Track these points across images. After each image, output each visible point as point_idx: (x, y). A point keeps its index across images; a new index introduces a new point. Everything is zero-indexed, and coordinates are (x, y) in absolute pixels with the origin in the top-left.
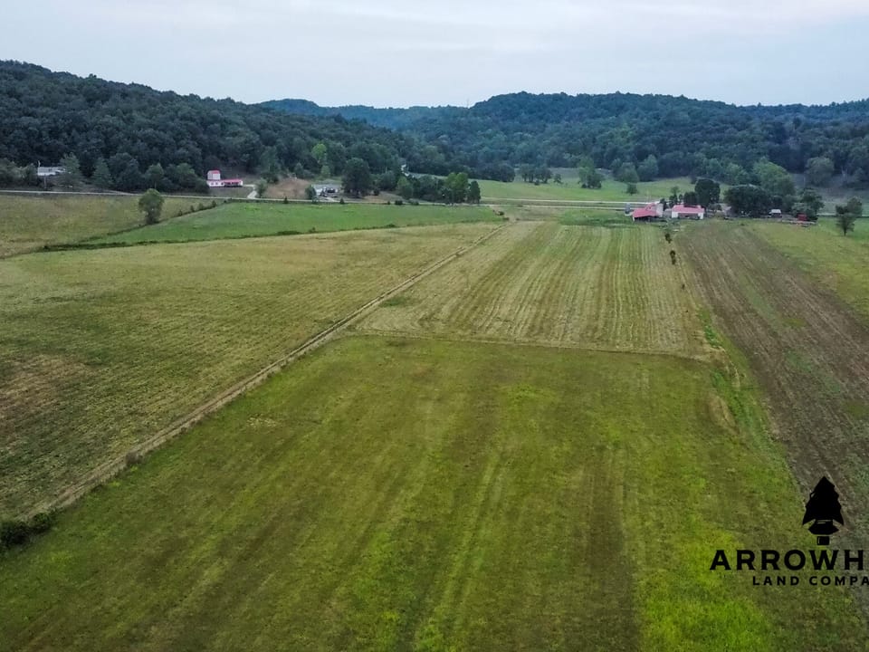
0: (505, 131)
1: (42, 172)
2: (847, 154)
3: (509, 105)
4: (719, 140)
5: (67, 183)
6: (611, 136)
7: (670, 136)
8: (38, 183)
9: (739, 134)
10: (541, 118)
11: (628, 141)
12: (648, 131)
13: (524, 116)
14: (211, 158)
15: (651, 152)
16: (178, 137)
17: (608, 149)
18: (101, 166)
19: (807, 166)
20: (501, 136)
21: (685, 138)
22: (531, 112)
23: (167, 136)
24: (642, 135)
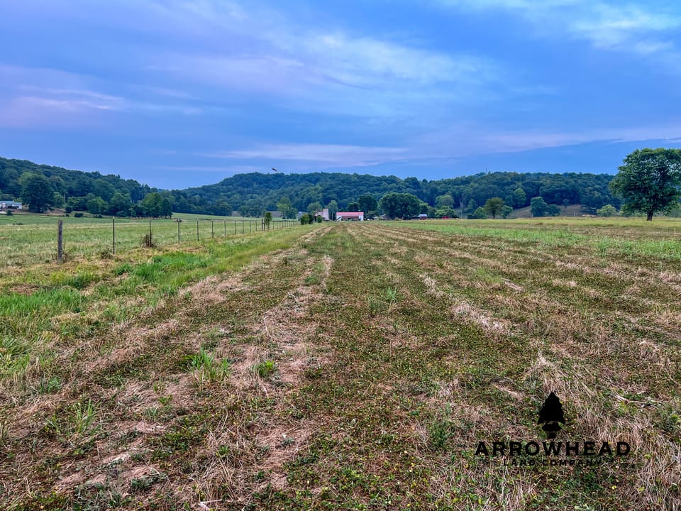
2: (461, 194)
3: (246, 179)
4: (378, 190)
6: (308, 191)
7: (345, 189)
9: (390, 186)
10: (266, 187)
11: (319, 193)
12: (332, 187)
15: (333, 199)
17: (305, 199)
19: (436, 202)
21: (355, 190)
22: (260, 183)
24: (327, 189)
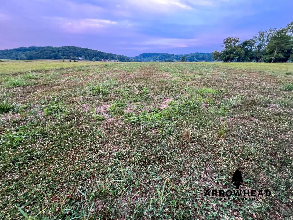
0: (143, 58)
1: (80, 58)
5: (83, 60)
8: (79, 59)
13: (146, 56)
14: (102, 57)
16: (97, 54)
18: (87, 57)
20: (143, 59)
23: (96, 54)
